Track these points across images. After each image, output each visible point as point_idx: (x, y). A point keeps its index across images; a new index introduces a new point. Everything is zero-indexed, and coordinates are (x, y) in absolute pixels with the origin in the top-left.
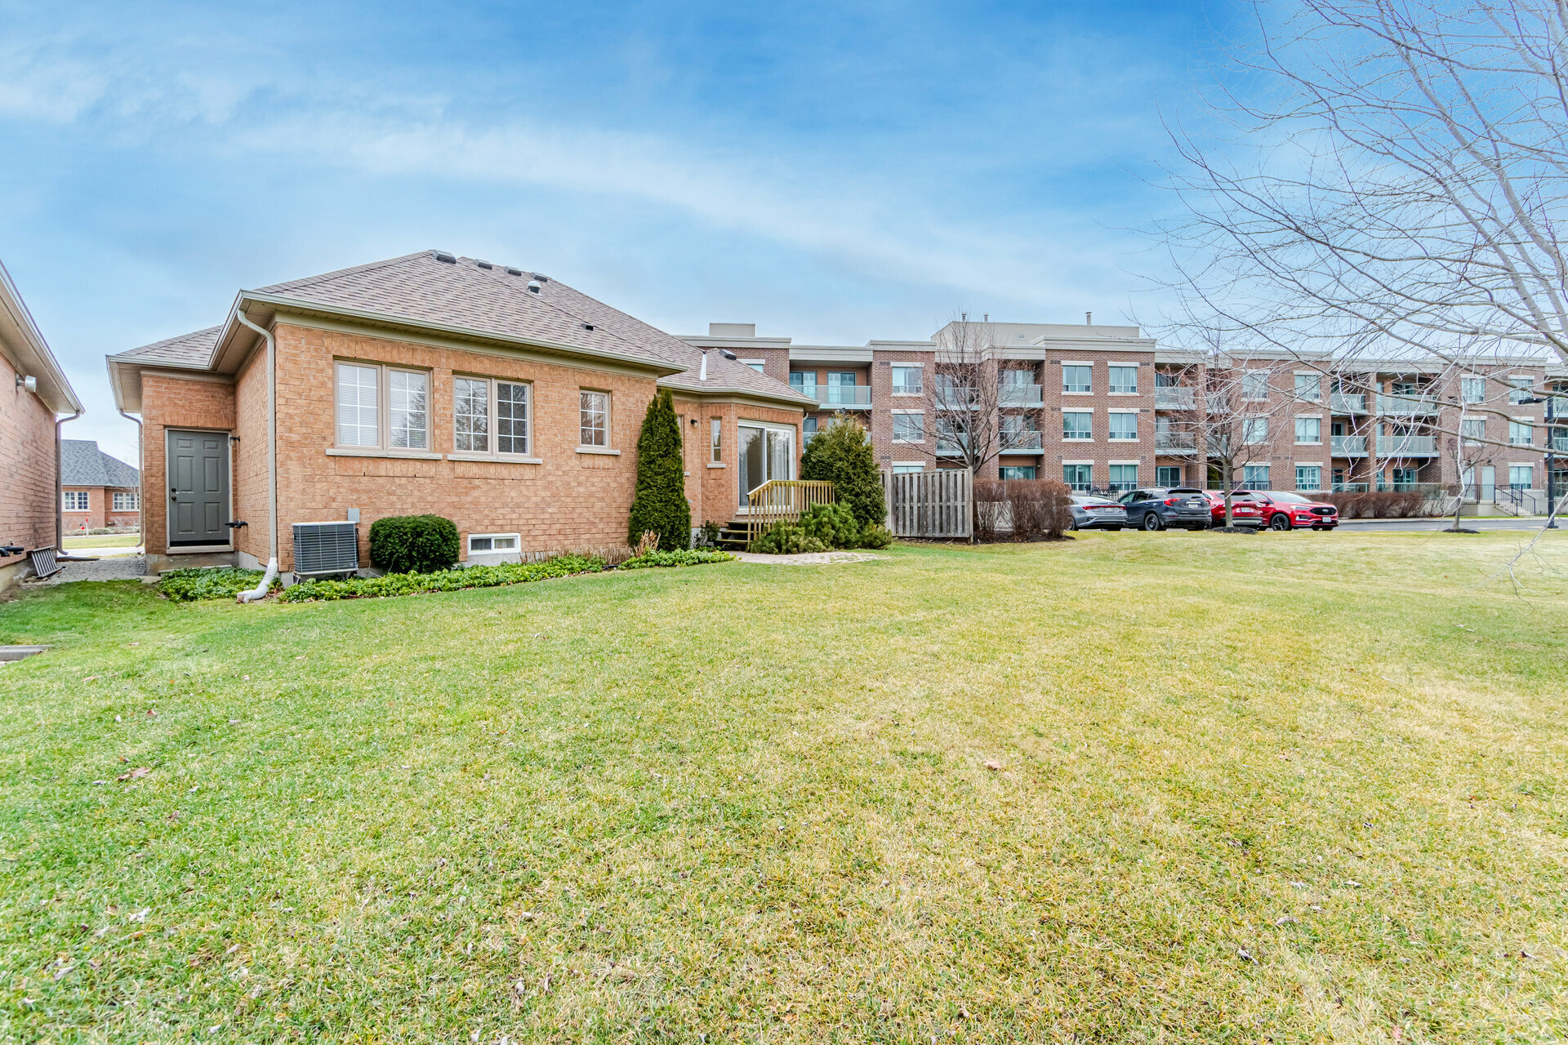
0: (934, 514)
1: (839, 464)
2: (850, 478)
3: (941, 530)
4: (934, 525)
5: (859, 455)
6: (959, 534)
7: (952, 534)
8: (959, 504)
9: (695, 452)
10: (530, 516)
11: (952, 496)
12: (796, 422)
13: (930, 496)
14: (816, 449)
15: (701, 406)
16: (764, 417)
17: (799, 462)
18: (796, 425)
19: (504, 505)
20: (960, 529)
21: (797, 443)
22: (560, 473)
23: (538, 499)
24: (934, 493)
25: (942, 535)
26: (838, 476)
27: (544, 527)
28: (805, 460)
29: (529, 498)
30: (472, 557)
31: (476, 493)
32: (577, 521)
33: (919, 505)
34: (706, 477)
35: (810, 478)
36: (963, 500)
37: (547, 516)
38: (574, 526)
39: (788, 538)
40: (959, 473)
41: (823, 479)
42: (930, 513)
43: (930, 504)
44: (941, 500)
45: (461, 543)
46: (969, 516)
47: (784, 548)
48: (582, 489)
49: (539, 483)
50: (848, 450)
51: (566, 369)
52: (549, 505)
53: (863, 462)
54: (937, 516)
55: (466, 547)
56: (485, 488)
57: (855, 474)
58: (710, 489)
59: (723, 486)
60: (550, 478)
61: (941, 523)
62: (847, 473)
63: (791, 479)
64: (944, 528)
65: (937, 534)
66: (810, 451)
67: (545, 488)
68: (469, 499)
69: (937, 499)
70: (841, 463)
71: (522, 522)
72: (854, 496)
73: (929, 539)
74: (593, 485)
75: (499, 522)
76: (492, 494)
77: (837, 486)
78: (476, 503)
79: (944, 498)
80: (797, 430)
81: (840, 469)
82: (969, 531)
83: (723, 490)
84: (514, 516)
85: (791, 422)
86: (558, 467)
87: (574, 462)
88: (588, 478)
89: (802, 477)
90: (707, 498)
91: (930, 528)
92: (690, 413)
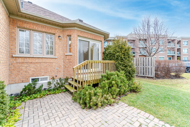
0: (141, 69)
1: (118, 54)
2: (122, 59)
3: (143, 74)
4: (141, 73)
5: (126, 50)
6: (150, 76)
7: (147, 76)
8: (150, 67)
9: (60, 49)
11: (147, 65)
12: (101, 40)
13: (140, 64)
14: (108, 49)
15: (63, 31)
16: (89, 37)
17: (102, 53)
18: (101, 41)
20: (150, 74)
21: (102, 48)
24: (141, 63)
25: (143, 76)
26: (117, 59)
28: (104, 53)
33: (136, 67)
34: (65, 59)
35: (106, 59)
36: (151, 66)
39: (90, 99)
40: (150, 58)
41: (111, 60)
42: (140, 69)
43: (140, 66)
44: (143, 66)
46: (153, 71)
47: (88, 105)
50: (122, 48)
53: (127, 53)
54: (142, 70)
57: (124, 58)
58: (66, 63)
59: (71, 62)
61: (143, 72)
62: (121, 57)
63: (100, 60)
64: (144, 74)
65: (142, 75)
66: (106, 50)
69: (142, 65)
70: (118, 53)
72: (124, 67)
73: (139, 76)
77: (117, 63)
79: (144, 65)
80: (102, 43)
81: (118, 56)
82: (153, 75)
83: (71, 64)
85: (99, 40)
89: (103, 59)
90: (65, 67)
91: (140, 73)
92: (58, 33)
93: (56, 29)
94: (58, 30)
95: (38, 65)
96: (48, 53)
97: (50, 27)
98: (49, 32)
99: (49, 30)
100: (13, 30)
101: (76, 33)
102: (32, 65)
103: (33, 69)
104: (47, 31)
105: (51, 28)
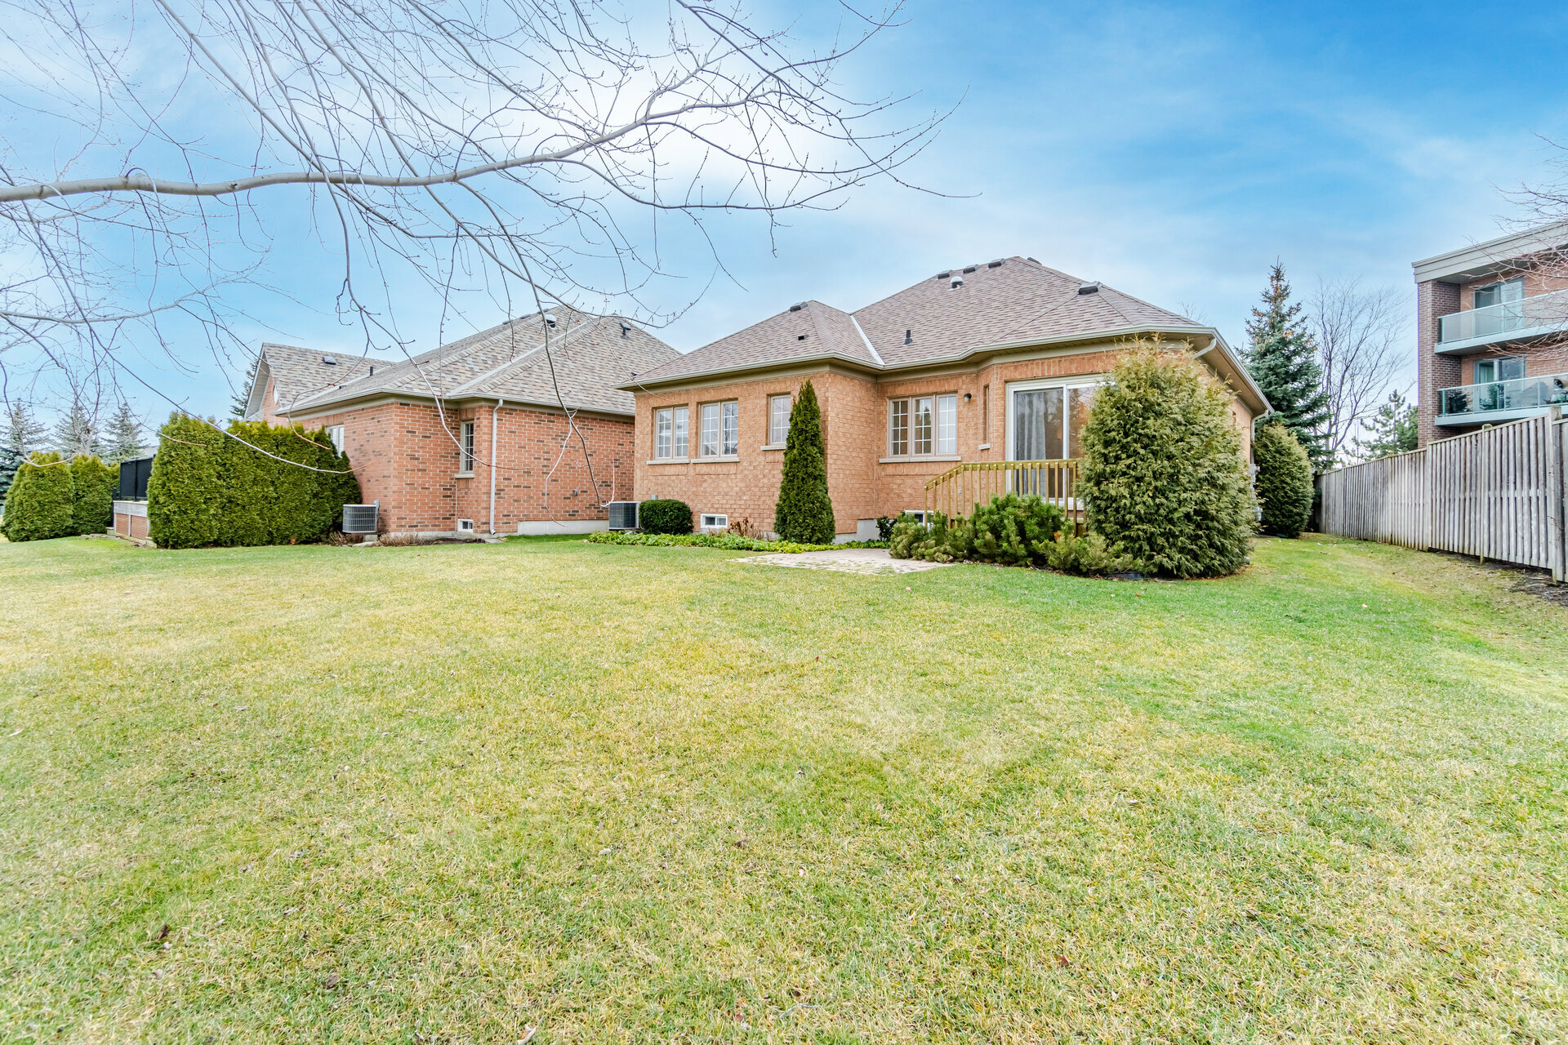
10: (732, 502)
15: (975, 375)
19: (719, 493)
22: (752, 468)
23: (737, 489)
27: (741, 511)
29: (732, 488)
30: (703, 527)
31: (705, 485)
32: (762, 507)
37: (743, 502)
38: (760, 511)
45: (695, 519)
48: (766, 481)
49: (739, 476)
51: (757, 383)
52: (744, 494)
55: (699, 522)
56: (710, 481)
60: (746, 472)
67: (742, 480)
68: (702, 489)
71: (728, 506)
74: (774, 477)
75: (716, 506)
76: (713, 485)
78: (705, 492)
84: (724, 502)
86: (751, 463)
87: (761, 458)
88: (770, 471)
92: (964, 387)
93: (960, 375)
94: (964, 377)
95: (920, 481)
96: (918, 451)
97: (946, 375)
98: (943, 390)
99: (944, 385)
100: (882, 408)
101: (999, 376)
102: (909, 482)
103: (909, 491)
104: (939, 390)
105: (946, 378)
